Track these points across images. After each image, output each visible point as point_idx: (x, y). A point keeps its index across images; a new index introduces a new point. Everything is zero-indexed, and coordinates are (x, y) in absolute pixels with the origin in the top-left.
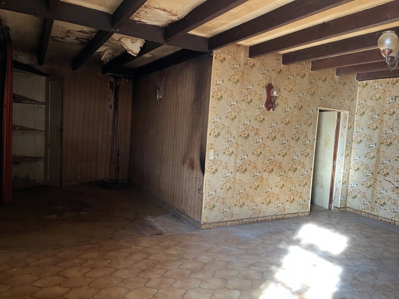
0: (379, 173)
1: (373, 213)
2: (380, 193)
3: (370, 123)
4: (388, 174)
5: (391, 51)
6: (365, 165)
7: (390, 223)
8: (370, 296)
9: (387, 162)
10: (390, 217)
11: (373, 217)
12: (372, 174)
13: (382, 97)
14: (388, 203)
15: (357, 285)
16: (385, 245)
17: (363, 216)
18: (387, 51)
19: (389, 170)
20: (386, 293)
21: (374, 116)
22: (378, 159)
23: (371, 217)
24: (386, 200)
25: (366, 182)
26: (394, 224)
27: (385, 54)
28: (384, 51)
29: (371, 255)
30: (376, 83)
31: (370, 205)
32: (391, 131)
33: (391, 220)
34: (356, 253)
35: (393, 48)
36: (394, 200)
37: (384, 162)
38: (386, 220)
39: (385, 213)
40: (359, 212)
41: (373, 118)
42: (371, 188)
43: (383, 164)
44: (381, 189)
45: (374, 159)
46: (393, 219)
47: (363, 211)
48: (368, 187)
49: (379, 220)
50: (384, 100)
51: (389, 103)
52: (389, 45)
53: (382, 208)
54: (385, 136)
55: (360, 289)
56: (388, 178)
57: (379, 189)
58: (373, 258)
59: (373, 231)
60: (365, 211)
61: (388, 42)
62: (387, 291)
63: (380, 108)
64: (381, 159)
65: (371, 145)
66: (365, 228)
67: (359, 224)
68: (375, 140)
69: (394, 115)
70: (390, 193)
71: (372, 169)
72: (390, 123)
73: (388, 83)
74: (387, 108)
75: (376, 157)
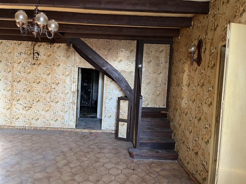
0: (14, 100)
1: (12, 125)
2: (15, 112)
3: (6, 68)
4: (19, 99)
5: (23, 24)
6: (4, 95)
7: (23, 129)
8: (20, 178)
9: (19, 92)
10: (22, 125)
11: (12, 128)
12: (9, 100)
13: (12, 52)
14: (21, 117)
15: (9, 175)
16: (22, 143)
17: (5, 129)
18: (21, 23)
19: (20, 97)
20: (28, 172)
21: (8, 64)
22: (13, 91)
23: (11, 128)
24: (19, 116)
25: (5, 107)
26: (25, 129)
27: (20, 25)
28: (19, 23)
29: (15, 152)
30: (8, 43)
31: (9, 120)
32: (19, 74)
33: (23, 127)
34: (5, 154)
35: (25, 22)
36: (24, 114)
37: (17, 92)
38: (20, 127)
39: (19, 124)
40: (3, 126)
41: (7, 65)
42: (9, 110)
43: (16, 94)
44: (15, 109)
45: (10, 91)
46: (24, 126)
47: (5, 125)
48: (7, 109)
49: (16, 128)
50: (14, 54)
51: (17, 56)
52: (22, 20)
53: (17, 121)
54: (16, 77)
55: (13, 177)
56: (19, 102)
57: (14, 109)
58: (16, 153)
59: (13, 137)
60: (7, 125)
61: (21, 17)
62: (28, 171)
63: (11, 59)
64: (14, 91)
65: (7, 83)
66: (8, 136)
67: (4, 134)
68: (10, 79)
69: (21, 64)
70: (21, 111)
71: (9, 98)
72: (19, 68)
73: (16, 43)
74: (16, 59)
75: (11, 89)
